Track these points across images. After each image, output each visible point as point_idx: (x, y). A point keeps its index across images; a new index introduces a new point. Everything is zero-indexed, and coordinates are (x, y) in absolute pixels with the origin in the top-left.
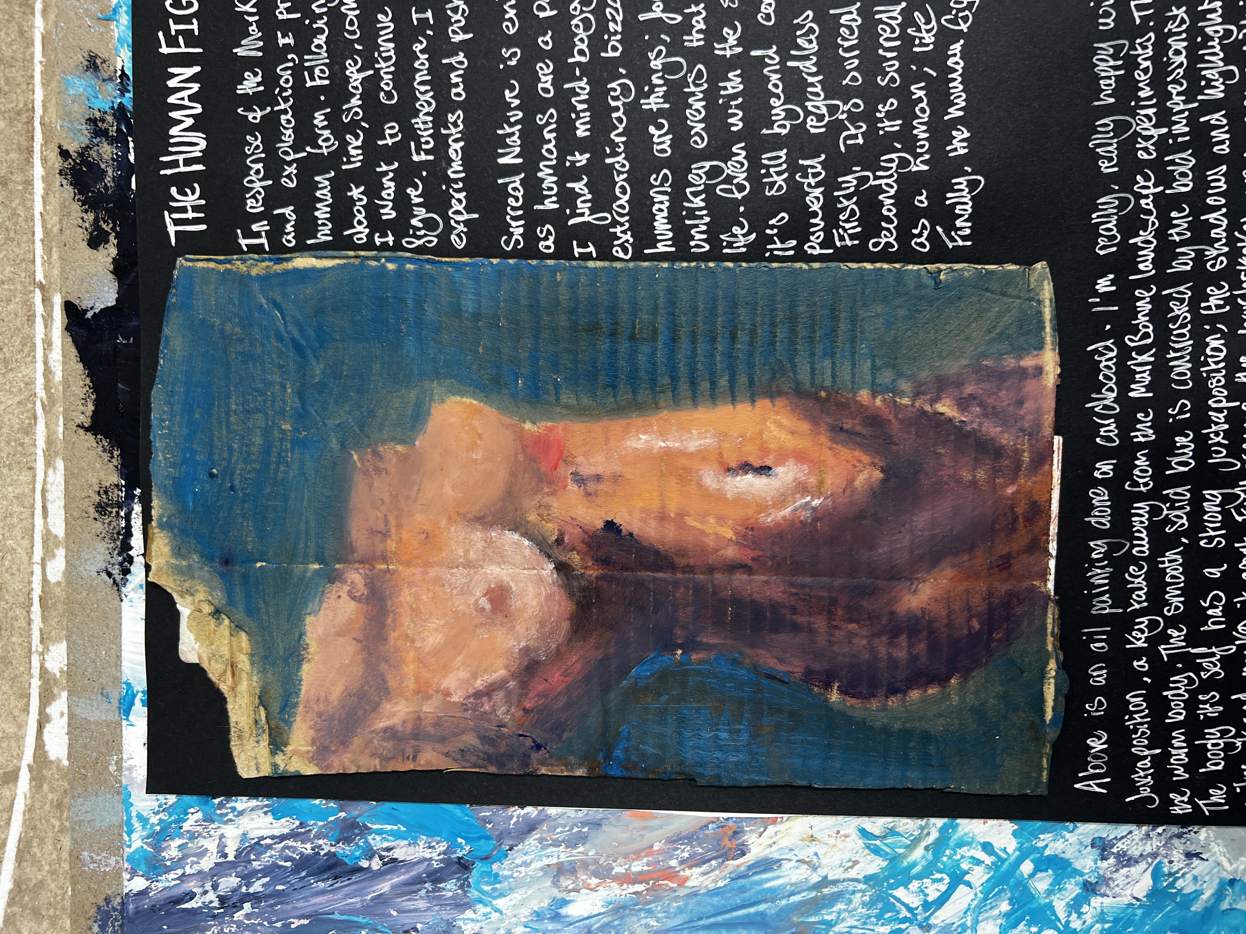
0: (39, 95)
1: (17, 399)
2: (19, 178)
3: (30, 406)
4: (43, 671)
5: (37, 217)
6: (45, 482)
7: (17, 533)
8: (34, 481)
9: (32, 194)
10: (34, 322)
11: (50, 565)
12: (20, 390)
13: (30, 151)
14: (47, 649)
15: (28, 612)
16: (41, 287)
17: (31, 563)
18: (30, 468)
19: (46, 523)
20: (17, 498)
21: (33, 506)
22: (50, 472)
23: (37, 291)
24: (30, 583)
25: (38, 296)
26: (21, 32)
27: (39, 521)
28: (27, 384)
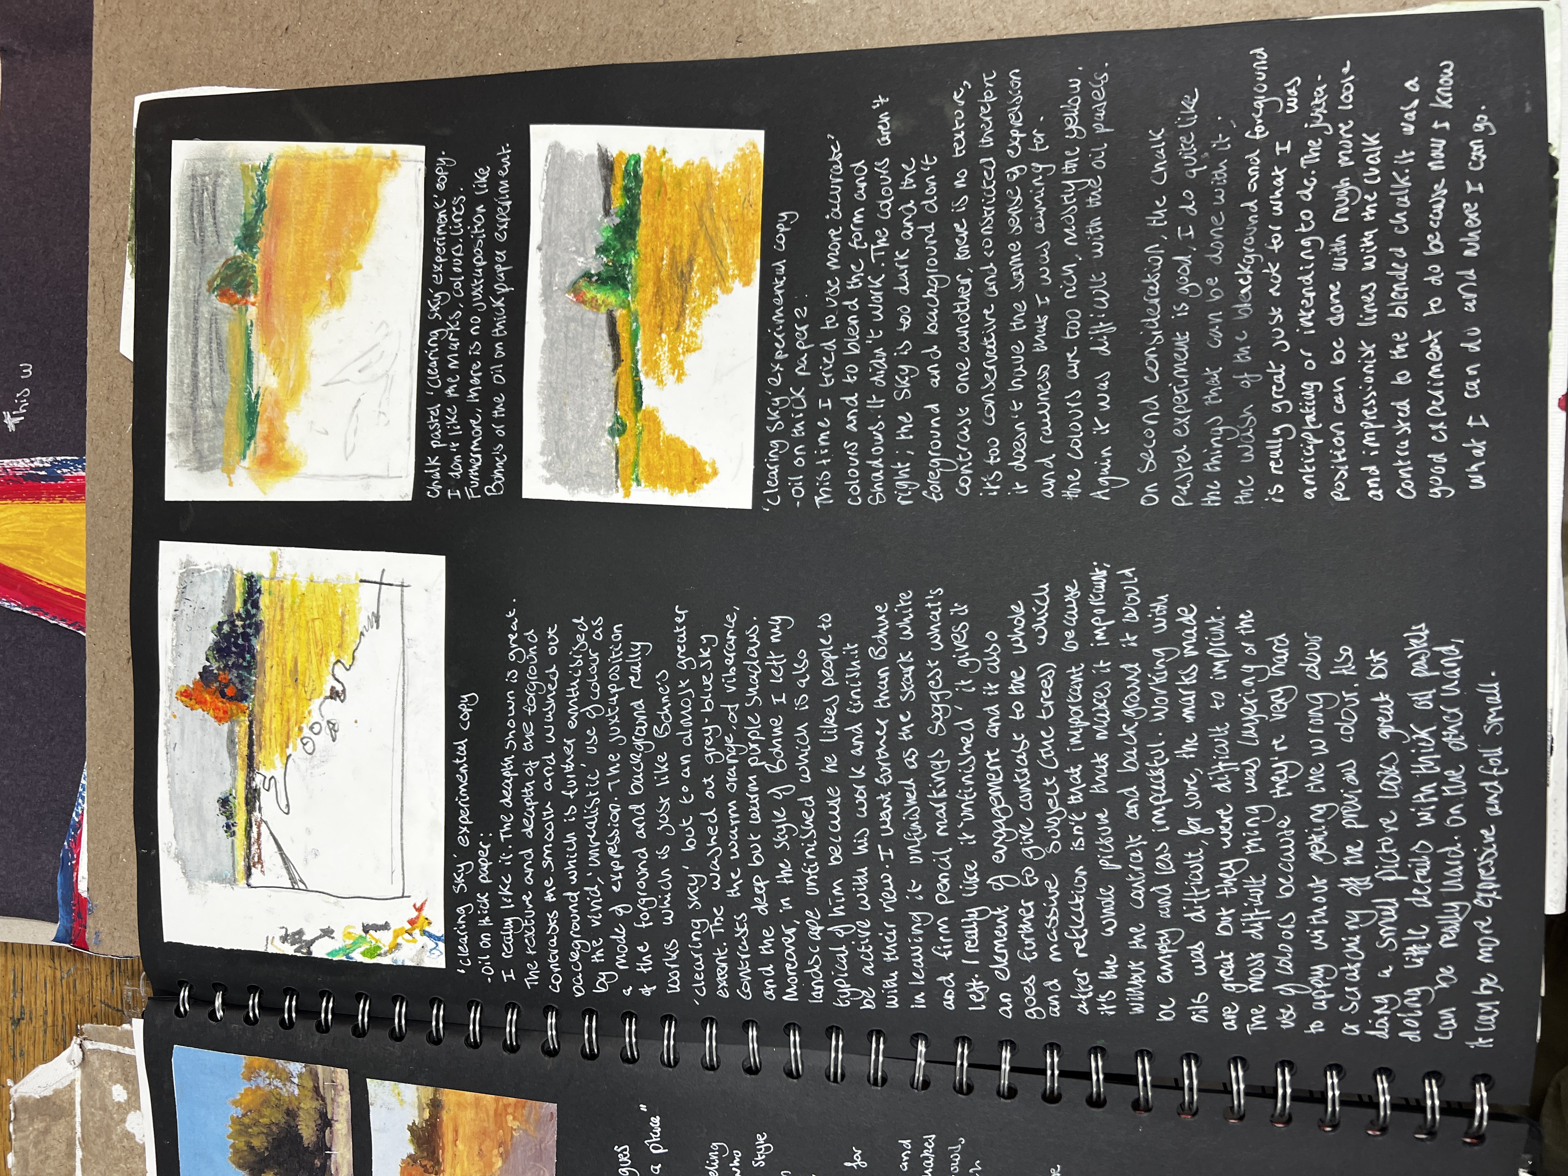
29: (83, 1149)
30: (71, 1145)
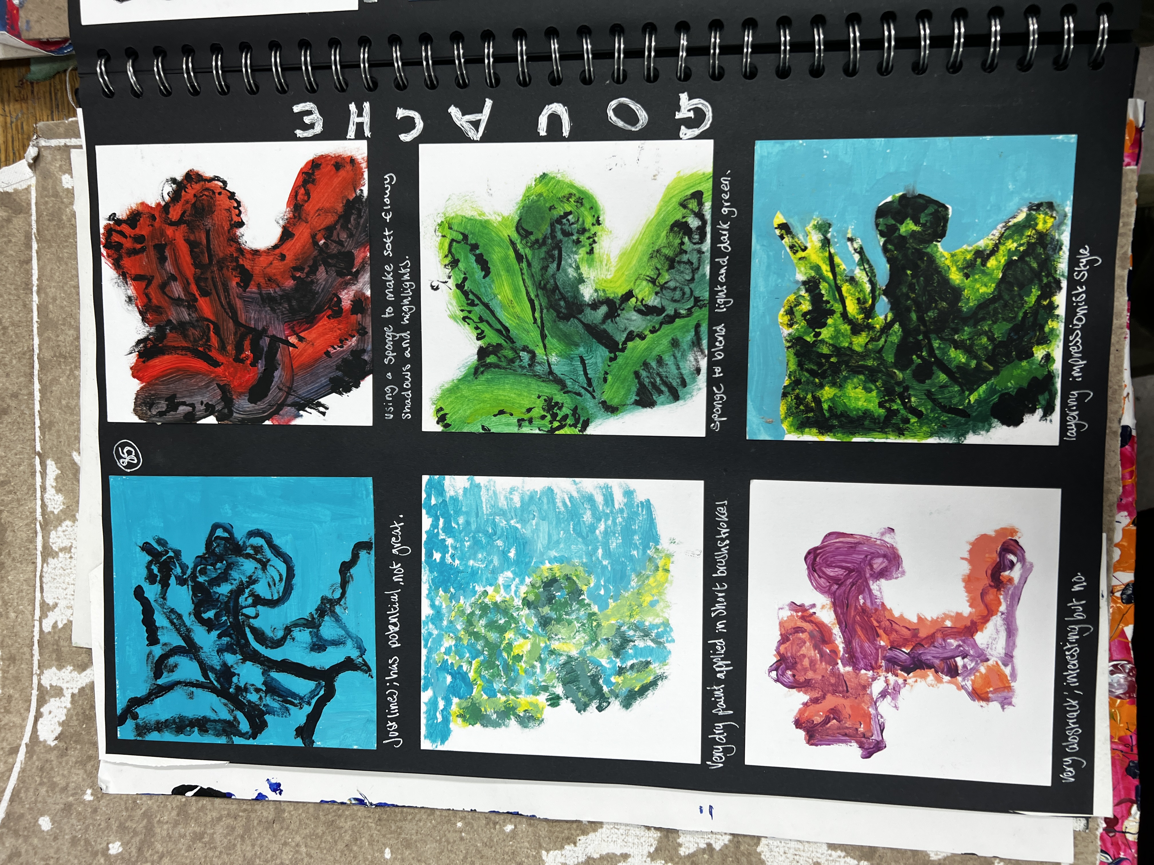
0: (36, 341)
1: (26, 522)
2: (24, 392)
3: (33, 526)
4: (40, 685)
5: (37, 413)
6: (42, 571)
7: (25, 602)
8: (35, 571)
9: (33, 400)
10: (35, 476)
11: (44, 621)
12: (27, 516)
13: (32, 375)
14: (42, 673)
15: (32, 650)
16: (39, 454)
17: (33, 620)
18: (33, 563)
19: (42, 596)
20: (25, 580)
21: (34, 586)
22: (45, 565)
23: (37, 457)
24: (33, 632)
25: (37, 460)
27: (38, 594)
28: (31, 513)
29: (38, 242)
30: (28, 237)
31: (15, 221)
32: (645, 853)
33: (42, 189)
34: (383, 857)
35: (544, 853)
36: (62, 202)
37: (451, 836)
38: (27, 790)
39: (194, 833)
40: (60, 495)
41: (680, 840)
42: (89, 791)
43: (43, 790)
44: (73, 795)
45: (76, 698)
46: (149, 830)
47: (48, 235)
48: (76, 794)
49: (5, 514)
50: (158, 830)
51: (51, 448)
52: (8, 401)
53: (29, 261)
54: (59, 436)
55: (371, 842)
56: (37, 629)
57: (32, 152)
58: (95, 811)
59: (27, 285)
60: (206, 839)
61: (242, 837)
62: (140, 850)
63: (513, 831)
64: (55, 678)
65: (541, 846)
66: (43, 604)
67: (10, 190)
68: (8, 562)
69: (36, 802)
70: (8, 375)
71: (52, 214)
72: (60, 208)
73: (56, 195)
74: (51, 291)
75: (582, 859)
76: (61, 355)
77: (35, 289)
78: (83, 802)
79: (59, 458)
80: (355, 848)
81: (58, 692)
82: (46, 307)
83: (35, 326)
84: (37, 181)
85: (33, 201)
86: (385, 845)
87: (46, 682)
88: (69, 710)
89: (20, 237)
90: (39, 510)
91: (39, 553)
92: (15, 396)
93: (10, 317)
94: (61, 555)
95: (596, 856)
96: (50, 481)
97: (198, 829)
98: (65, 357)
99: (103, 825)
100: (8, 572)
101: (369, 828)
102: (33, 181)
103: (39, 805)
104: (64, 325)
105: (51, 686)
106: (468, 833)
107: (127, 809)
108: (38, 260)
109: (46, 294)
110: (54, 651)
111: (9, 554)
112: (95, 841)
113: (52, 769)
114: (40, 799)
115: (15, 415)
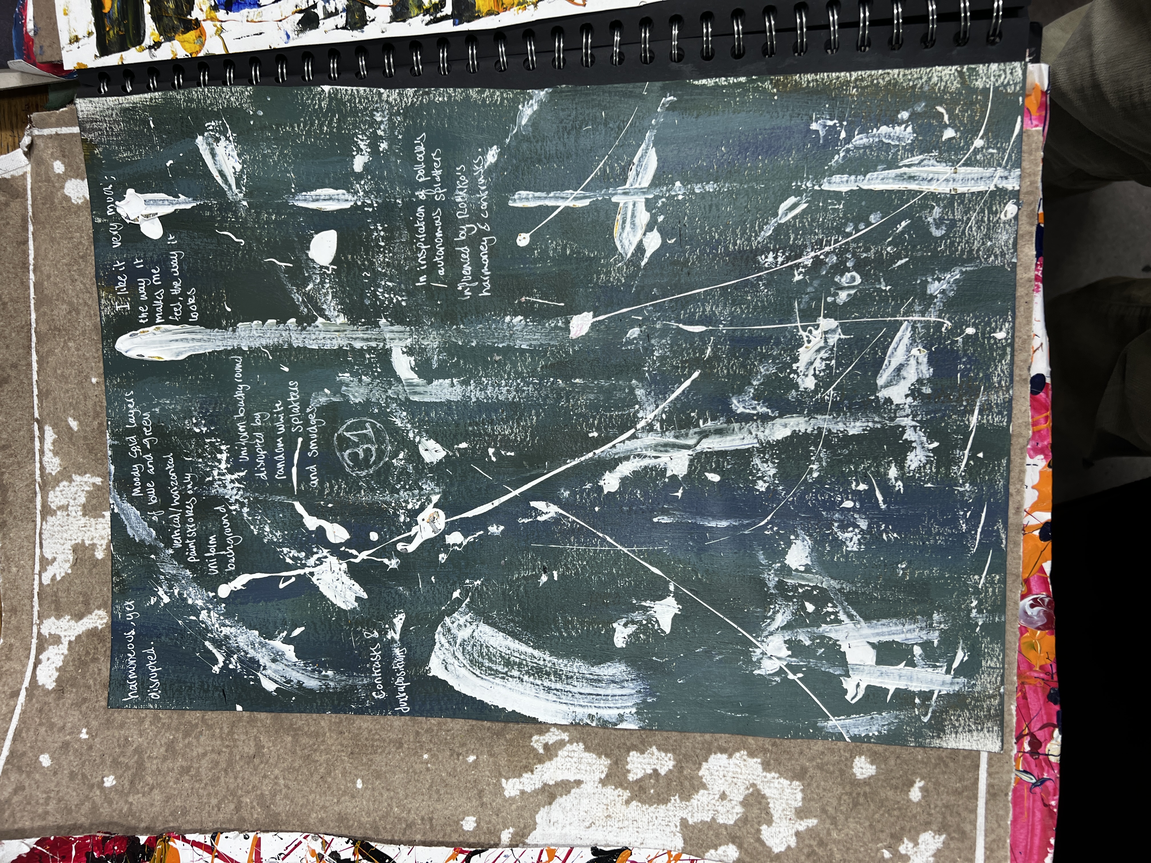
0: (33, 316)
1: (26, 483)
2: (23, 362)
3: (33, 486)
4: (39, 634)
5: (35, 383)
6: (41, 529)
7: (26, 557)
8: (35, 529)
9: (31, 370)
10: (34, 440)
11: (43, 575)
12: (27, 478)
13: (30, 347)
14: (41, 622)
15: (32, 601)
16: (38, 421)
17: (33, 574)
18: (33, 521)
19: (41, 552)
20: (26, 537)
21: (34, 543)
22: (44, 523)
23: (35, 423)
24: (33, 585)
25: (36, 426)
26: (22, 283)
27: (38, 550)
28: (31, 475)
29: (33, 224)
30: (25, 219)
31: (12, 205)
32: (597, 779)
33: (35, 174)
34: (355, 787)
35: (503, 781)
36: (54, 187)
37: (418, 767)
38: (28, 730)
39: (182, 767)
40: (57, 458)
41: (629, 767)
42: (84, 730)
43: (42, 730)
44: (69, 734)
45: (73, 645)
46: (140, 765)
47: (42, 217)
48: (73, 733)
49: (6, 476)
50: (148, 765)
51: (48, 415)
52: (9, 371)
53: (26, 242)
54: (55, 404)
55: (344, 773)
56: (36, 583)
57: (26, 140)
58: (90, 748)
59: (24, 264)
60: (193, 772)
61: (226, 770)
62: (132, 783)
63: (475, 761)
64: (54, 627)
65: (500, 775)
66: (43, 558)
67: (7, 176)
68: (10, 520)
69: (36, 741)
70: (7, 347)
71: (44, 198)
72: (52, 192)
73: (48, 180)
74: (46, 269)
75: (539, 785)
76: (56, 328)
77: (31, 267)
78: (79, 740)
79: (56, 424)
80: (329, 780)
81: (56, 640)
82: (42, 284)
83: (32, 302)
84: (32, 168)
85: (29, 187)
86: (357, 776)
87: (45, 631)
88: (66, 656)
89: (17, 220)
90: (38, 472)
91: (38, 512)
92: (14, 366)
93: (9, 294)
94: (59, 513)
95: (551, 783)
96: (48, 445)
97: (184, 764)
98: (59, 330)
99: (98, 761)
100: (9, 529)
101: (343, 761)
102: (29, 169)
103: (39, 744)
104: (58, 300)
105: (50, 634)
106: (434, 764)
107: (119, 746)
108: (34, 241)
109: (41, 272)
110: (53, 602)
111: (11, 513)
112: (91, 775)
113: (50, 710)
114: (40, 738)
115: (15, 383)
